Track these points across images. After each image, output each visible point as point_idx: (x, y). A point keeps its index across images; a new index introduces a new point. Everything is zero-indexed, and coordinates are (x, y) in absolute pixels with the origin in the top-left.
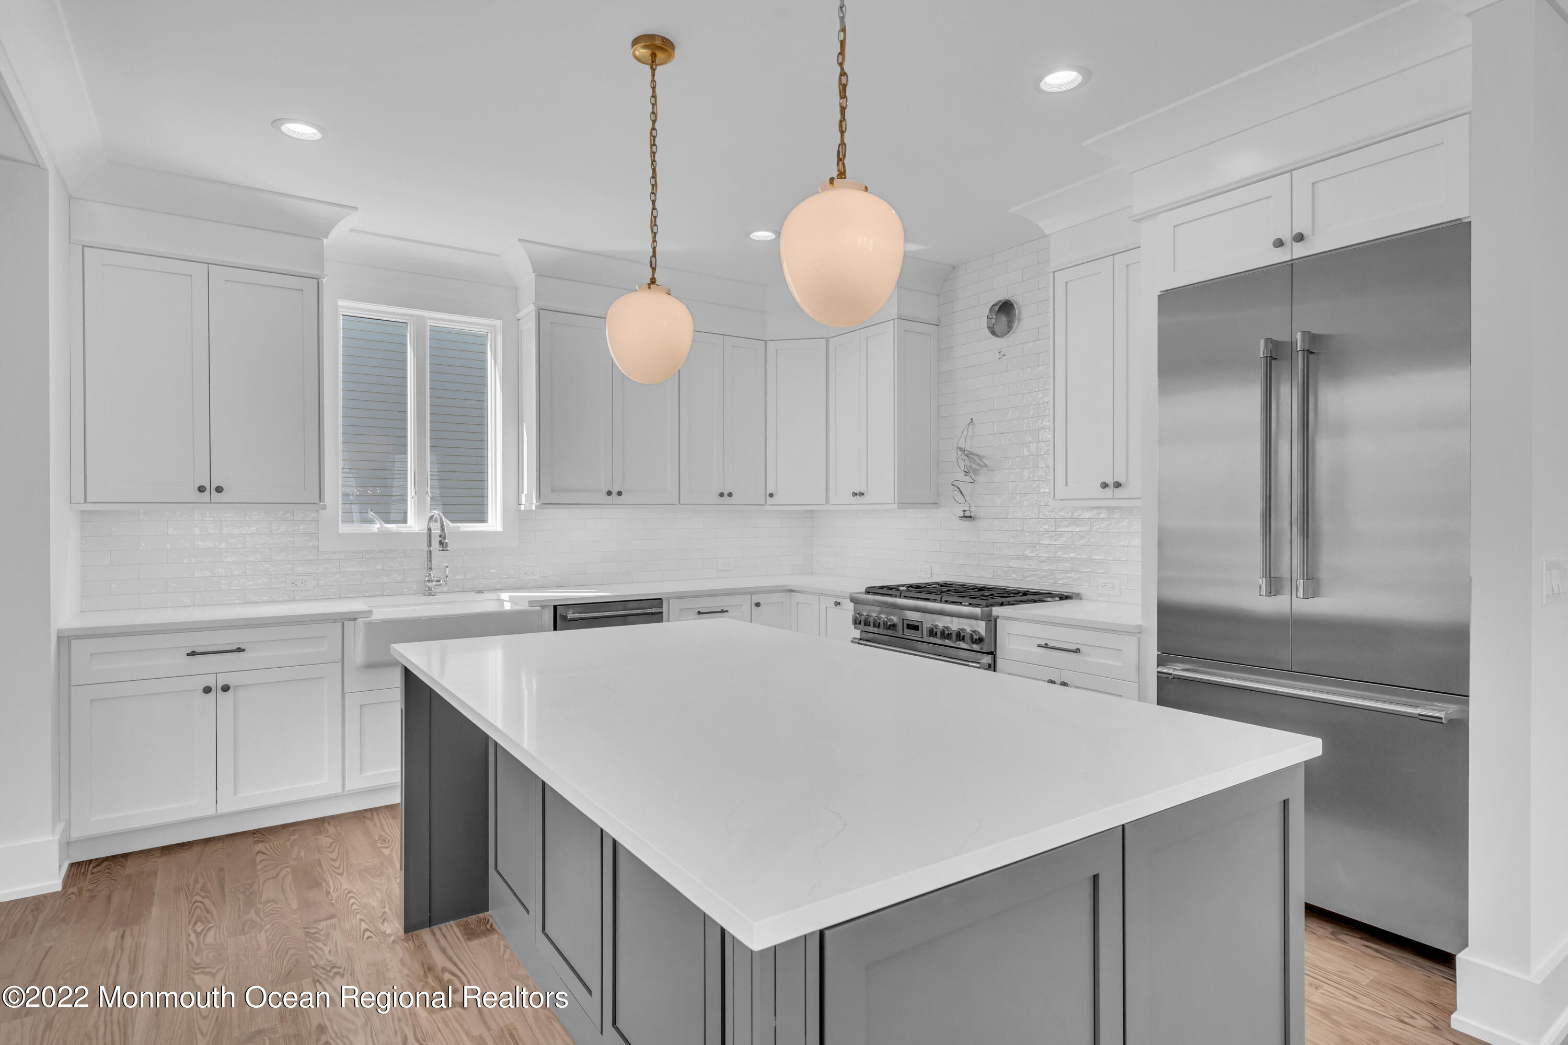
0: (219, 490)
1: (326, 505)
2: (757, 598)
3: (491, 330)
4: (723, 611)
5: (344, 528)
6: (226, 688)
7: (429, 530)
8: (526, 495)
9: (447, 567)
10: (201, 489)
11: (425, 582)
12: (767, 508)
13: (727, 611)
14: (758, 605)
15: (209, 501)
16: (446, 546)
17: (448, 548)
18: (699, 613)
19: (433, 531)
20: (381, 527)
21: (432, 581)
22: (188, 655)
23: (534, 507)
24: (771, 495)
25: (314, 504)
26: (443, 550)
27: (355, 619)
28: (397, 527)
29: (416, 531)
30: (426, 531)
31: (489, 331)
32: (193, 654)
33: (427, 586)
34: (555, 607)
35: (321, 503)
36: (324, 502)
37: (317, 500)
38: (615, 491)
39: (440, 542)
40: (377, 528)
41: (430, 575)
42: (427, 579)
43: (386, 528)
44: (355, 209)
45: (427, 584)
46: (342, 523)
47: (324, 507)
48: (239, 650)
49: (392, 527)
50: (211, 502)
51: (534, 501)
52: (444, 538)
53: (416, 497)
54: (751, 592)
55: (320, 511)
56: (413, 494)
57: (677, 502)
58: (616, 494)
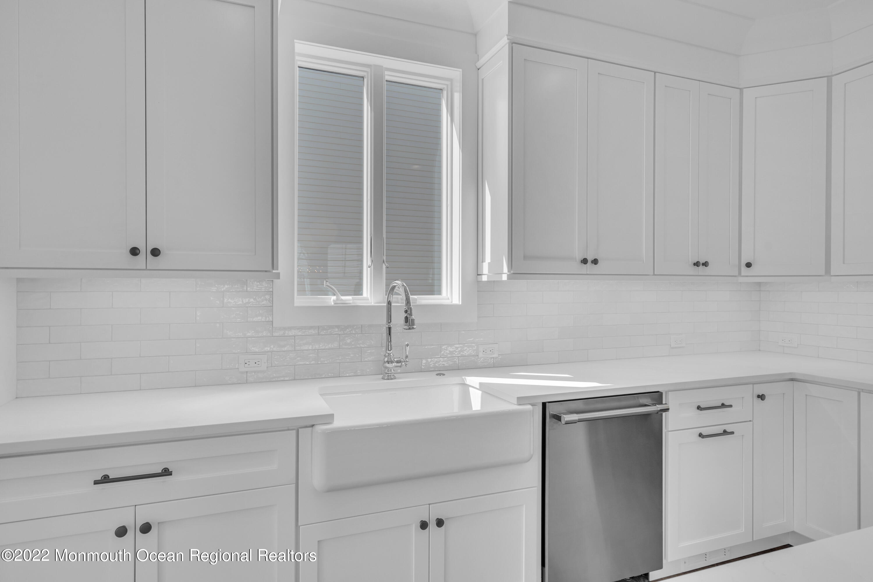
0: (155, 252)
1: (279, 273)
2: (760, 390)
3: (447, 85)
4: (723, 406)
5: (300, 301)
6: (146, 528)
7: (389, 303)
8: (489, 263)
9: (407, 345)
10: (134, 252)
11: (385, 362)
13: (731, 406)
14: (761, 397)
15: (145, 268)
16: (413, 324)
17: (415, 327)
18: (699, 408)
19: (393, 304)
20: (337, 299)
21: (392, 362)
22: (96, 483)
23: (505, 277)
24: (749, 265)
25: (266, 271)
26: (410, 329)
27: (313, 426)
28: (353, 299)
29: (373, 304)
30: (385, 304)
31: (445, 87)
32: (106, 479)
33: (386, 368)
34: (544, 405)
35: (274, 271)
36: (277, 269)
37: (269, 268)
38: (590, 259)
39: (406, 318)
40: (334, 300)
41: (389, 354)
42: (386, 359)
43: (342, 300)
45: (387, 365)
46: (298, 295)
47: (278, 276)
48: (166, 472)
49: (348, 299)
50: (146, 269)
51: (505, 270)
52: (411, 314)
53: (372, 266)
54: (749, 382)
55: (275, 280)
56: (369, 263)
57: (651, 273)
58: (591, 262)
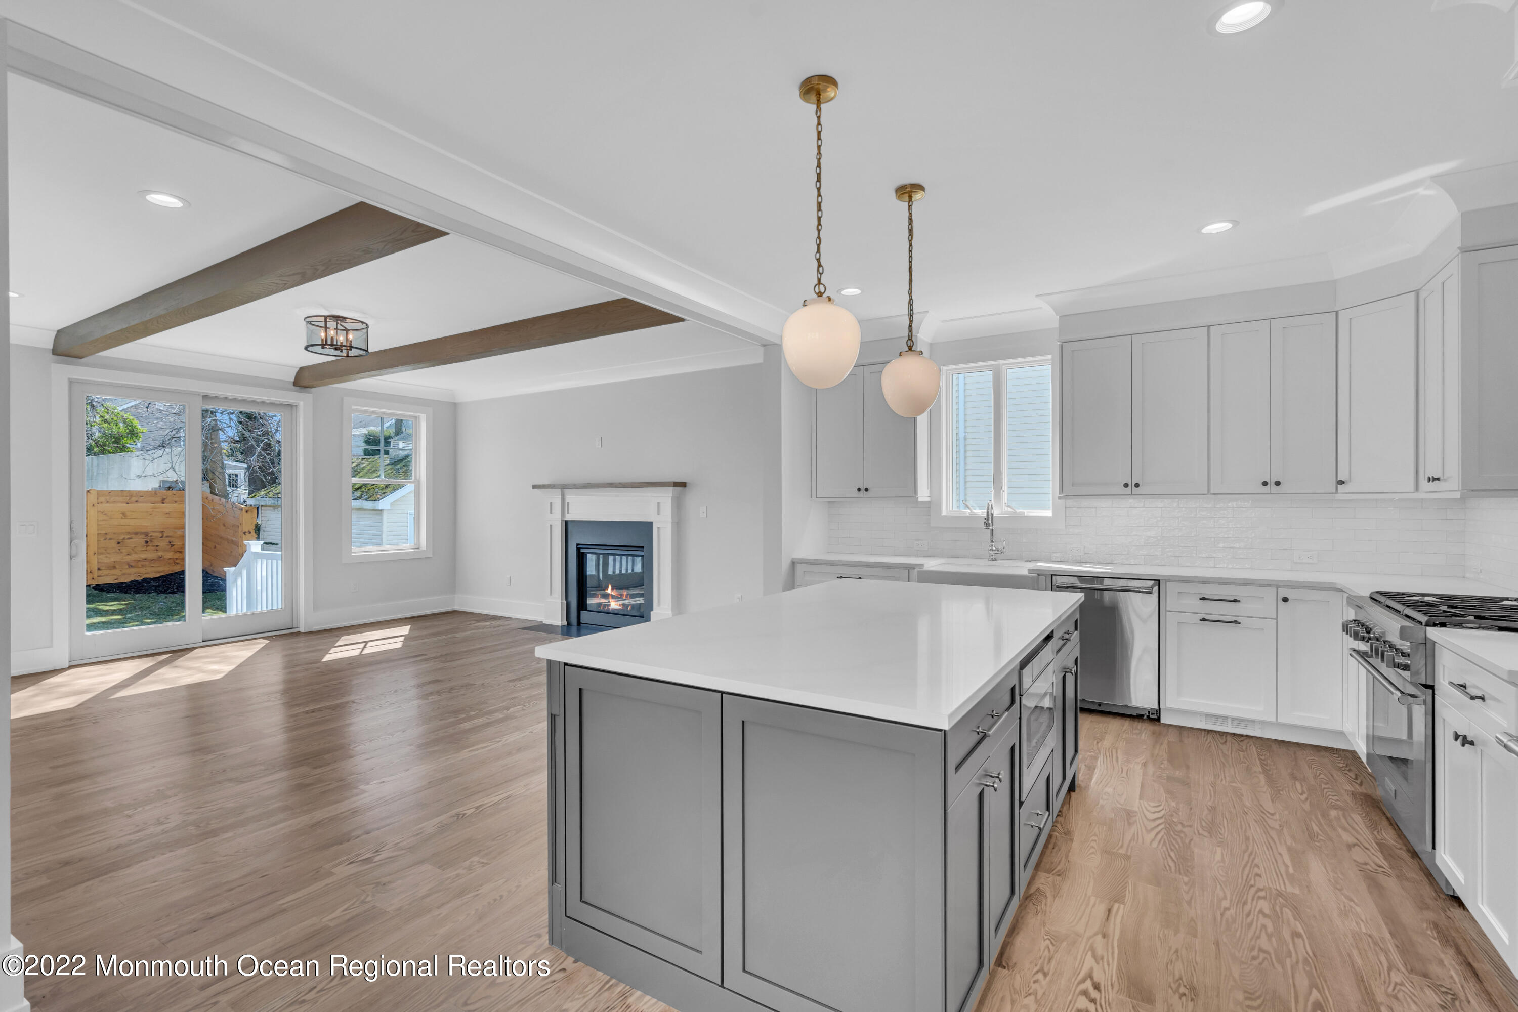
2: (1283, 593)
12: (1338, 497)
14: (1285, 600)
16: (989, 526)
18: (1202, 598)
24: (1340, 483)
25: (912, 497)
27: (914, 569)
34: (1052, 577)
37: (914, 495)
38: (1132, 483)
39: (985, 523)
40: (969, 513)
41: (992, 546)
42: (990, 548)
43: (974, 512)
44: (927, 312)
45: (990, 552)
49: (978, 512)
52: (988, 520)
54: (1277, 585)
57: (1206, 492)
58: (1133, 486)
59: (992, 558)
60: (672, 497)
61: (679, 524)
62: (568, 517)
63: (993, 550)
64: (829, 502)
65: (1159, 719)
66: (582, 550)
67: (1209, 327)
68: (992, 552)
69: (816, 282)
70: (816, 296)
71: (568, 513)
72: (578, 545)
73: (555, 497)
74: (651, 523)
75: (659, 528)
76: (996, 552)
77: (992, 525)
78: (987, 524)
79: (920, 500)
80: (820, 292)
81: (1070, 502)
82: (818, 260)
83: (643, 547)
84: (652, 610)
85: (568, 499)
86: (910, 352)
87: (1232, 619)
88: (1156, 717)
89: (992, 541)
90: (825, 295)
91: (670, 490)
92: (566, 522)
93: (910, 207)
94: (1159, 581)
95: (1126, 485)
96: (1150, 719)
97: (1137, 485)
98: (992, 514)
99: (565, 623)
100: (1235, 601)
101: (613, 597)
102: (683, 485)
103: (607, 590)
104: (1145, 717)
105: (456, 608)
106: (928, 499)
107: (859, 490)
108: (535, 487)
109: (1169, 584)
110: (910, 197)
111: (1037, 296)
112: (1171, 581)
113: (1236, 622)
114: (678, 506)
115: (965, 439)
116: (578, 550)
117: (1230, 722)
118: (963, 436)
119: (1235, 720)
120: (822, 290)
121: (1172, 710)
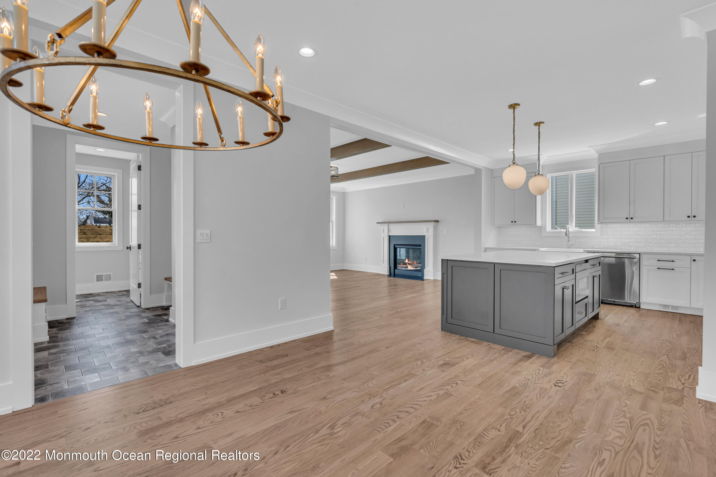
0: (515, 222)
9: (574, 241)
14: (694, 260)
18: (658, 260)
20: (560, 230)
41: (568, 243)
54: (691, 255)
57: (662, 221)
58: (630, 219)
59: (568, 247)
60: (433, 226)
61: (436, 237)
62: (390, 234)
63: (569, 245)
64: (498, 227)
65: (640, 307)
66: (396, 247)
67: (664, 156)
68: (568, 245)
69: (513, 160)
70: (513, 164)
71: (390, 232)
72: (394, 244)
73: (385, 227)
74: (425, 236)
75: (427, 238)
76: (570, 245)
77: (569, 235)
78: (566, 234)
79: (537, 225)
80: (514, 163)
81: (603, 226)
82: (514, 154)
83: (421, 245)
84: (425, 269)
85: (390, 228)
86: (539, 175)
87: (672, 268)
88: (639, 306)
89: (568, 241)
90: (516, 163)
91: (433, 223)
92: (390, 236)
93: (539, 129)
94: (640, 254)
95: (627, 218)
96: (636, 307)
97: (632, 218)
98: (568, 231)
99: (389, 274)
100: (673, 261)
101: (409, 264)
102: (437, 221)
103: (406, 261)
104: (634, 306)
105: (345, 268)
106: (541, 225)
107: (512, 222)
108: (378, 223)
109: (644, 255)
110: (539, 125)
111: (588, 147)
112: (645, 254)
113: (673, 269)
114: (435, 229)
115: (556, 202)
116: (394, 246)
117: (670, 307)
118: (555, 200)
119: (673, 307)
120: (515, 162)
121: (645, 303)
